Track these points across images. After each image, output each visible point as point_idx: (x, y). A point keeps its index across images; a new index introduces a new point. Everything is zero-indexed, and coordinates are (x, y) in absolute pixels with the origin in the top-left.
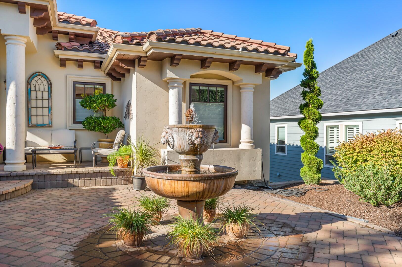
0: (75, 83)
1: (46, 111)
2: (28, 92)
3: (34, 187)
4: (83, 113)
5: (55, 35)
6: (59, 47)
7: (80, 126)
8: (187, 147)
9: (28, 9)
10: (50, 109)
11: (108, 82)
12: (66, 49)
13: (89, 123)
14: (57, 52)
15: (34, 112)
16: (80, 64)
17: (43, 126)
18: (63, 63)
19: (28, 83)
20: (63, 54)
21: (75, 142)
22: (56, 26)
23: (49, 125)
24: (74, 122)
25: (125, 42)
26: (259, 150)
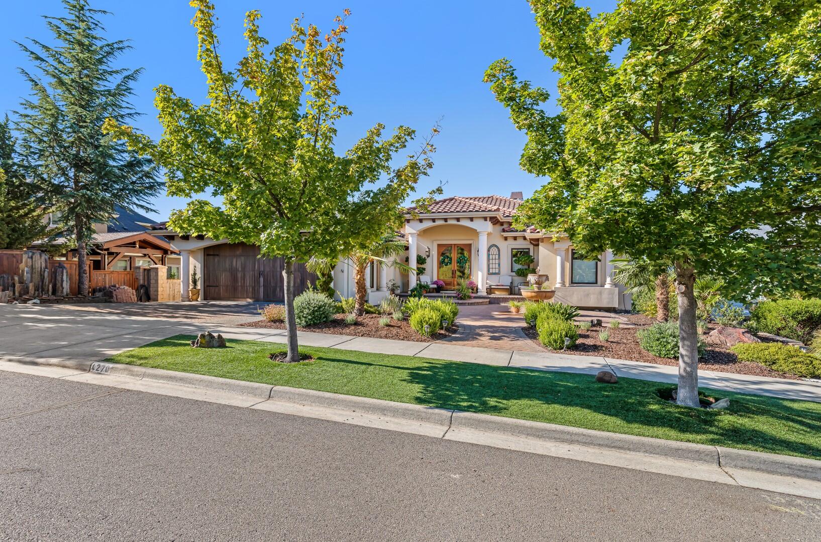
0: (512, 249)
1: (497, 265)
2: (488, 255)
3: (490, 303)
4: (517, 267)
5: (502, 224)
6: (504, 231)
7: (514, 274)
8: (534, 282)
9: (488, 219)
10: (499, 265)
11: (531, 247)
12: (507, 231)
13: (518, 273)
14: (502, 234)
15: (491, 266)
16: (515, 238)
17: (495, 274)
18: (506, 239)
19: (489, 251)
20: (505, 234)
21: (512, 283)
22: (501, 219)
23: (498, 274)
24: (512, 271)
25: (531, 232)
26: (617, 289)
